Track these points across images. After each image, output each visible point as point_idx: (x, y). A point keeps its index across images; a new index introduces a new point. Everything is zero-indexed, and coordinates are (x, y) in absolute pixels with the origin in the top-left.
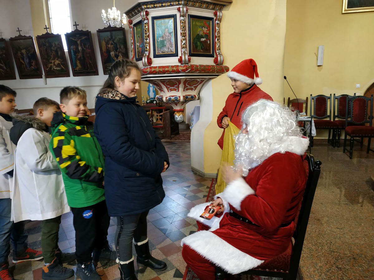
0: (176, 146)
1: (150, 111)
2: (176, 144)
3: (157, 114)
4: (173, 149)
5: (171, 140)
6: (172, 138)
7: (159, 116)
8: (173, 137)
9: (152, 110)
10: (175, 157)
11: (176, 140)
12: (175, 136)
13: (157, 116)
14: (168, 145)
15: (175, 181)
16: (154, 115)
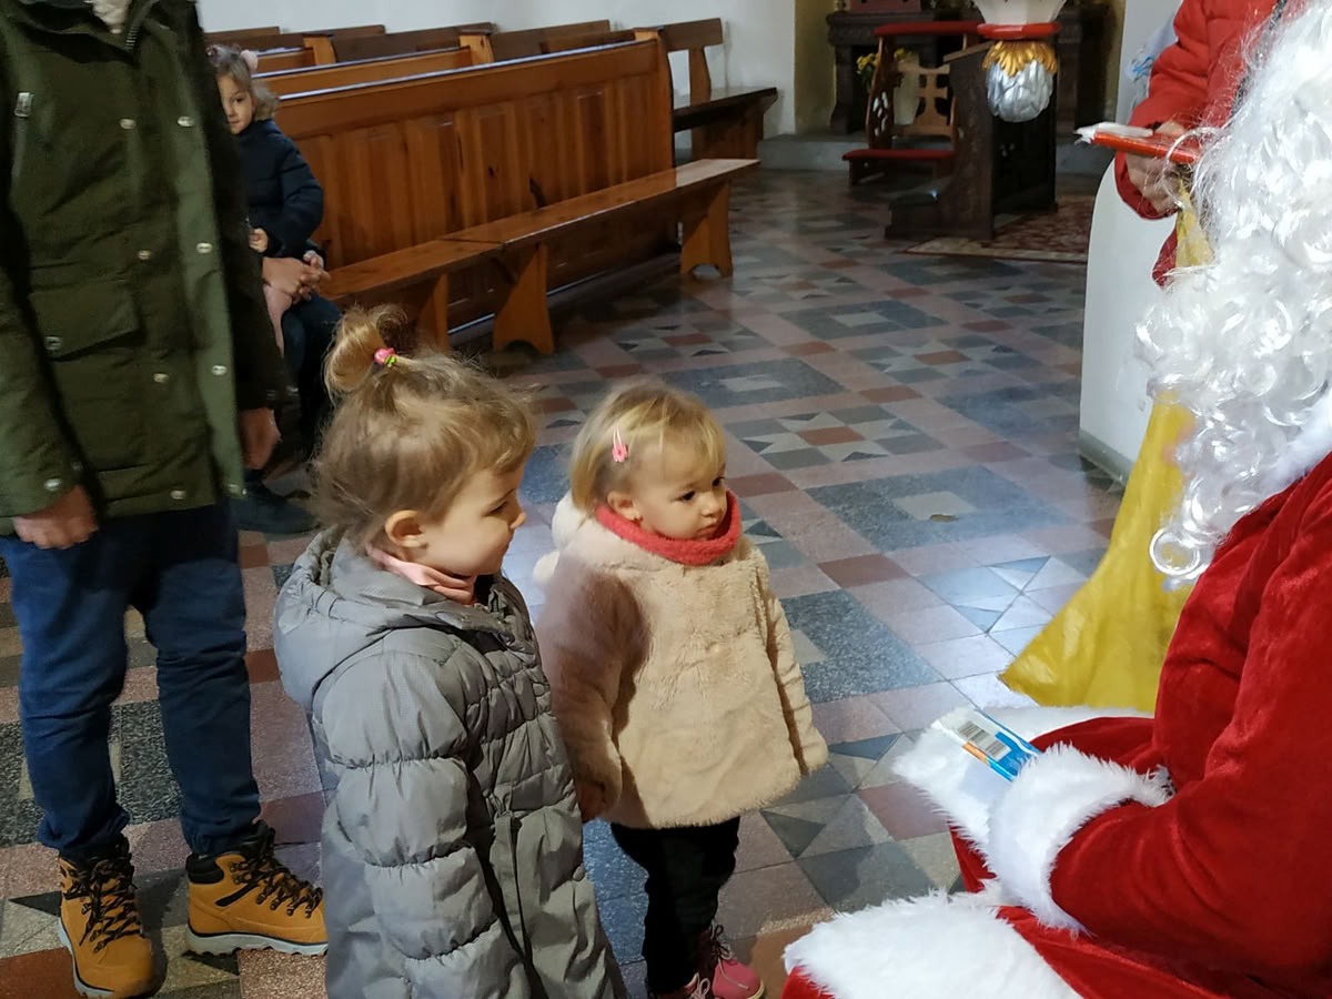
0: (1015, 292)
1: (876, 51)
2: (1016, 272)
3: (924, 71)
4: (988, 304)
5: (985, 246)
6: (994, 235)
7: (931, 81)
8: (1006, 230)
9: (891, 44)
10: (987, 361)
11: (1023, 246)
12: (1020, 223)
13: (923, 79)
14: (959, 277)
15: (950, 518)
16: (901, 75)
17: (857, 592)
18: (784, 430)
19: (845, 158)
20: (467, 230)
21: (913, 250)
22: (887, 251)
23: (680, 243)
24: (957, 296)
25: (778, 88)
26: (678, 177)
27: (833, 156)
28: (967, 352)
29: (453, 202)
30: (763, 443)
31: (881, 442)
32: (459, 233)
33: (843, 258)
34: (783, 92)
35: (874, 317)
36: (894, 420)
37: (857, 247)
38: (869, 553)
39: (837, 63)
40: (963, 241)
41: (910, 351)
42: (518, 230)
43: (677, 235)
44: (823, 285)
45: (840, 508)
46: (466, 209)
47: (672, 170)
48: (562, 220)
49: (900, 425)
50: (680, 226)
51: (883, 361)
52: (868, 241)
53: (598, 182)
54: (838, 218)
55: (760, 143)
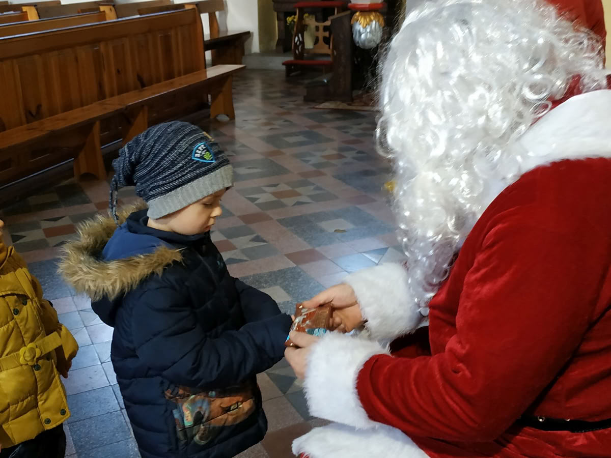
1: (295, 14)
3: (317, 24)
4: (352, 132)
5: (349, 105)
6: (353, 100)
7: (321, 29)
8: (358, 97)
9: (302, 11)
10: (354, 158)
13: (317, 28)
14: (338, 119)
15: (344, 231)
16: (307, 26)
17: (304, 267)
18: (265, 192)
19: (283, 64)
20: (108, 99)
21: (317, 107)
22: (306, 107)
23: (210, 104)
24: (339, 128)
25: (251, 31)
26: (208, 73)
27: (278, 63)
28: (345, 154)
29: (100, 85)
30: (255, 198)
31: (310, 196)
32: (104, 101)
33: (286, 111)
34: (253, 33)
35: (301, 138)
36: (315, 186)
37: (291, 106)
38: (307, 249)
39: (278, 20)
40: (339, 103)
41: (319, 154)
42: (133, 99)
43: (208, 101)
44: (278, 123)
45: (293, 228)
46: (107, 90)
47: (204, 70)
48: (154, 94)
49: (318, 188)
50: (209, 96)
51: (308, 158)
52: (296, 103)
53: (170, 76)
54: (281, 92)
55: (243, 57)
